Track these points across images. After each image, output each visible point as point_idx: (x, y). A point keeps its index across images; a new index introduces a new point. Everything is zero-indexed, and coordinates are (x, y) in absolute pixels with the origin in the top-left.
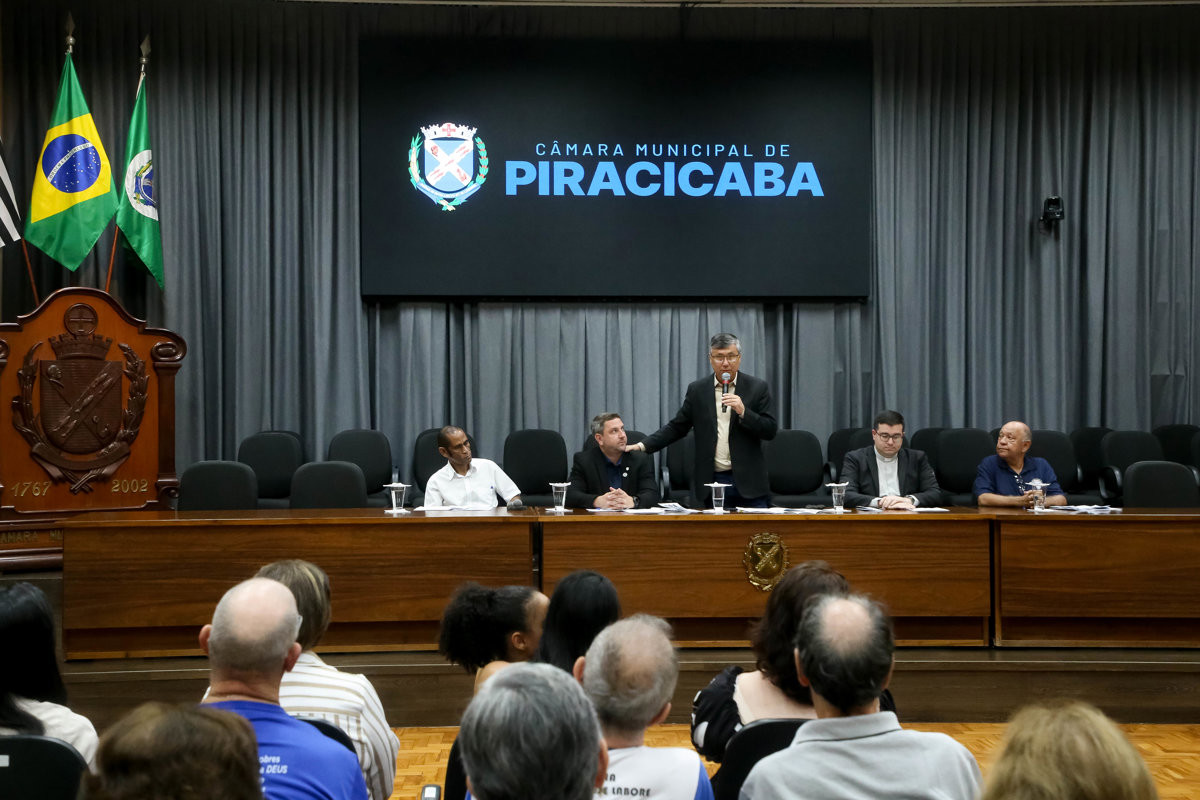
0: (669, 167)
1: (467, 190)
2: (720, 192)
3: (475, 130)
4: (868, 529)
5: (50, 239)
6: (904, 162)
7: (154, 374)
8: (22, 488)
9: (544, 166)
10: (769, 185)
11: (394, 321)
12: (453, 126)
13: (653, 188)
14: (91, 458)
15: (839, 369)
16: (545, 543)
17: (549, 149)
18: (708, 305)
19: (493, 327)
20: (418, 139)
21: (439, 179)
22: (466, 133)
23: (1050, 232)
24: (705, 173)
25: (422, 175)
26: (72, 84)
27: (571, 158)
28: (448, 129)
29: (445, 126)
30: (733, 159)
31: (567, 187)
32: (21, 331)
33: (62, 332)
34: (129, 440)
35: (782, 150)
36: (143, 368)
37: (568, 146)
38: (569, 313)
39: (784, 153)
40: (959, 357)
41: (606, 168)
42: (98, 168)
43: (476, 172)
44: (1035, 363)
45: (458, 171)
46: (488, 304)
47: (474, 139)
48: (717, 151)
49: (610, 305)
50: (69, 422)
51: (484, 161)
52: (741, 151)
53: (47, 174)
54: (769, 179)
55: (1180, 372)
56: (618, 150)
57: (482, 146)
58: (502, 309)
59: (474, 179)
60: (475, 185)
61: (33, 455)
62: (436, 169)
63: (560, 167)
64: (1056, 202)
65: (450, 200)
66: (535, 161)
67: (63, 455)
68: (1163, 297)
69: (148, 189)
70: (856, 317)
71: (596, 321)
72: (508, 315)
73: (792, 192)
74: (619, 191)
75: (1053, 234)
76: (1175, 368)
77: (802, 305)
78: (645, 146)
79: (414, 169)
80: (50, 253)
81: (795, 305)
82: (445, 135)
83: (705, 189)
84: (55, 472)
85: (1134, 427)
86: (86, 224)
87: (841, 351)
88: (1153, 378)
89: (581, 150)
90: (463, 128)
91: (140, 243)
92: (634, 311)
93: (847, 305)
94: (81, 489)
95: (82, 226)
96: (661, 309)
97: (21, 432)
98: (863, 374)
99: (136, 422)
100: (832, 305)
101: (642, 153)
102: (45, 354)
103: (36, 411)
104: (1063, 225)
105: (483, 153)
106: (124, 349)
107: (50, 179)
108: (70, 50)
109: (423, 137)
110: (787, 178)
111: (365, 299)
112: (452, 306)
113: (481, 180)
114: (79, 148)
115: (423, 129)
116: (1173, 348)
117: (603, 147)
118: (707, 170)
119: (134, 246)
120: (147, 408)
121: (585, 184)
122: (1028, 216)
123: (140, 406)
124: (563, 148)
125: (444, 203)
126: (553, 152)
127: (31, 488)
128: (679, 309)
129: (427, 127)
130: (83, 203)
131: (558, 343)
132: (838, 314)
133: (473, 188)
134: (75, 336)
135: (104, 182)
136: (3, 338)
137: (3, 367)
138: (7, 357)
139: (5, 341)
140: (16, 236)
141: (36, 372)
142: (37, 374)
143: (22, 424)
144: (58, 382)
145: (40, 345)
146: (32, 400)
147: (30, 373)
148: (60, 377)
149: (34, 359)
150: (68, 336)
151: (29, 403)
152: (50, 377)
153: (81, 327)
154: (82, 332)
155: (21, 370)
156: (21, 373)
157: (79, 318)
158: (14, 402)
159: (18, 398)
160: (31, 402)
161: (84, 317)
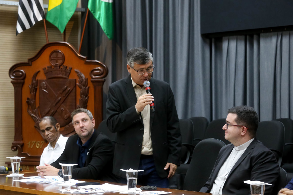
5: (56, 18)
7: (91, 85)
8: (31, 144)
11: (219, 49)
32: (31, 65)
50: (50, 110)
58: (271, 37)
72: (274, 40)
91: (99, 18)
95: (66, 10)
97: (30, 115)
103: (37, 106)
106: (77, 73)
112: (248, 37)
119: (97, 17)
120: (89, 103)
127: (35, 144)
134: (54, 67)
136: (22, 70)
137: (23, 84)
138: (24, 79)
139: (23, 71)
140: (40, 18)
141: (37, 86)
142: (38, 87)
143: (30, 112)
144: (45, 90)
145: (39, 72)
146: (35, 100)
147: (33, 86)
148: (46, 88)
149: (36, 79)
150: (51, 67)
151: (33, 101)
152: (42, 88)
153: (57, 62)
154: (57, 64)
155: (30, 85)
156: (30, 86)
157: (56, 57)
158: (27, 101)
159: (28, 99)
160: (34, 101)
161: (58, 57)
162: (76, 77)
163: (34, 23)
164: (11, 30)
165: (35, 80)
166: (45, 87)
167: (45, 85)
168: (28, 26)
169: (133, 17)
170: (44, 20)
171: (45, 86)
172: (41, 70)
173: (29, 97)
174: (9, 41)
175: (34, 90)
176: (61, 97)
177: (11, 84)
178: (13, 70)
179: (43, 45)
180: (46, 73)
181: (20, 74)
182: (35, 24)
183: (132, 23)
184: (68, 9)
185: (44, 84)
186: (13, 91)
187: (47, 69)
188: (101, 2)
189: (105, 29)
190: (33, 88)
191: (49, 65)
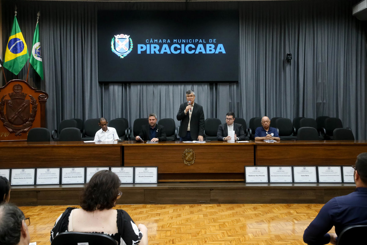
0: (183, 46)
1: (127, 52)
2: (197, 52)
3: (129, 36)
4: (219, 148)
5: (10, 67)
6: (248, 44)
7: (39, 103)
9: (148, 45)
10: (210, 50)
11: (107, 89)
12: (123, 35)
13: (178, 52)
14: (21, 126)
15: (230, 101)
16: (125, 152)
17: (150, 41)
18: (194, 84)
19: (135, 90)
20: (114, 39)
21: (119, 49)
22: (127, 37)
23: (288, 63)
24: (193, 47)
25: (115, 48)
26: (16, 24)
27: (156, 43)
28: (122, 36)
29: (121, 35)
30: (201, 43)
31: (154, 52)
33: (12, 92)
34: (32, 121)
35: (214, 41)
36: (36, 102)
37: (155, 40)
38: (156, 86)
39: (215, 41)
40: (264, 98)
41: (165, 46)
42: (23, 47)
43: (130, 47)
44: (284, 99)
45: (125, 47)
46: (133, 84)
47: (129, 38)
48: (196, 41)
49: (167, 84)
50: (14, 116)
51: (132, 45)
52: (203, 41)
53: (9, 49)
54: (210, 49)
55: (325, 101)
56: (169, 41)
57: (131, 40)
58: (137, 85)
59: (129, 49)
60: (129, 51)
61: (4, 125)
62: (119, 47)
63: (153, 46)
64: (290, 55)
65: (122, 55)
66: (146, 44)
67: (13, 125)
68: (320, 81)
69: (39, 53)
70: (235, 87)
71: (163, 88)
72: (139, 87)
73: (217, 52)
74: (169, 52)
75: (289, 63)
76: (323, 101)
77: (220, 84)
78: (176, 40)
79: (112, 47)
80: (10, 70)
81: (218, 84)
82: (121, 37)
83: (193, 52)
84: (11, 130)
85: (312, 117)
86: (20, 62)
87: (231, 96)
88: (317, 103)
89: (158, 41)
90: (126, 35)
91: (36, 68)
92: (173, 85)
93: (233, 84)
94: (18, 135)
95: (19, 63)
96: (181, 85)
97: (1, 119)
98: (237, 103)
99: (34, 116)
100: (228, 84)
101: (175, 42)
102: (7, 98)
103: (5, 114)
104: (292, 61)
105: (132, 42)
106: (30, 96)
107: (10, 50)
108: (16, 15)
109: (115, 38)
110: (215, 48)
111: (99, 82)
112: (123, 85)
113: (131, 50)
114: (18, 42)
115: (115, 36)
116: (323, 95)
117: (164, 40)
118: (193, 46)
119: (35, 68)
120: (37, 112)
121: (160, 51)
122: (282, 58)
123: (35, 112)
124: (153, 41)
125: (121, 56)
126: (151, 42)
127: (4, 134)
128: (186, 85)
129: (116, 35)
130: (19, 57)
131: (152, 95)
132: (230, 86)
133: (129, 52)
134: (16, 93)
135: (25, 51)
142: (5, 103)
143: (1, 117)
144: (11, 105)
145: (6, 95)
149: (4, 99)
150: (14, 93)
151: (3, 111)
152: (9, 104)
153: (18, 91)
157: (17, 88)
161: (19, 88)
162: (29, 99)
170: (2, 66)
171: (11, 103)
172: (7, 94)
176: (21, 109)
180: (10, 96)
190: (2, 104)
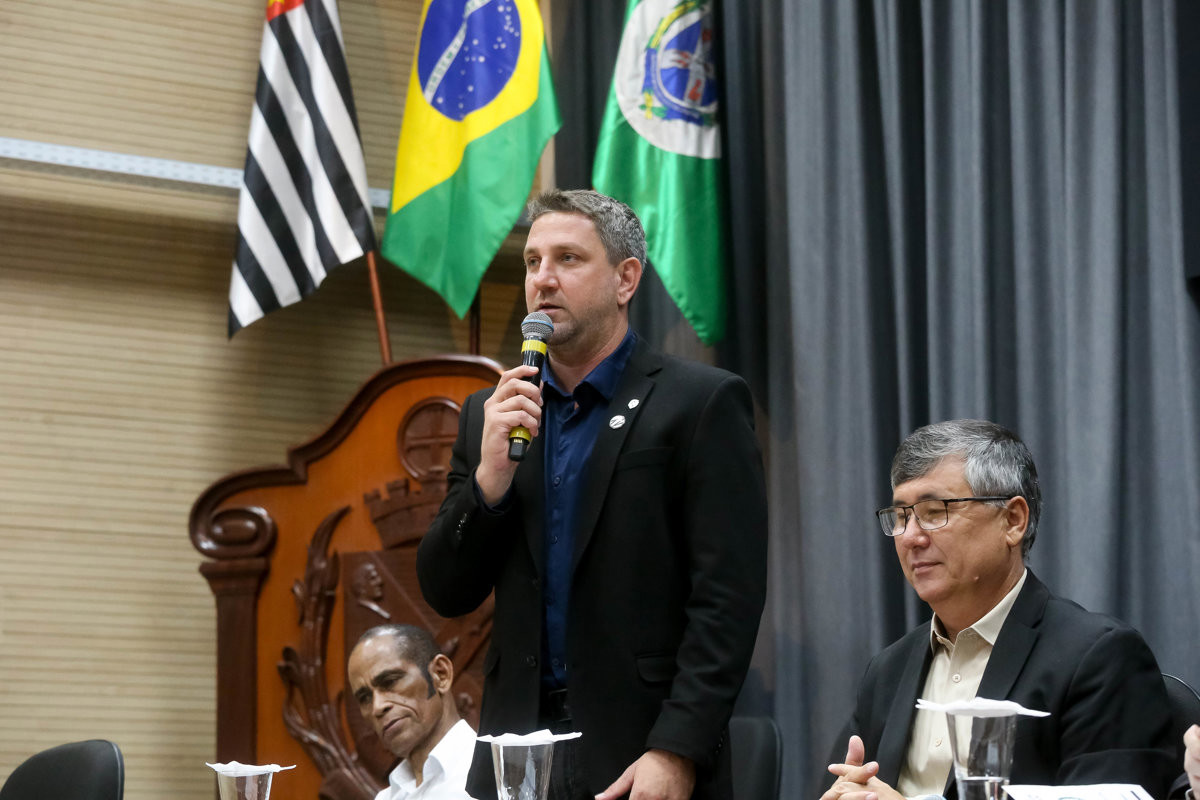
32: (303, 482)
33: (393, 475)
53: (425, 85)
69: (676, 78)
107: (429, 94)
134: (420, 483)
136: (259, 505)
137: (264, 575)
138: (269, 550)
139: (262, 512)
140: (349, 249)
141: (333, 587)
142: (339, 591)
143: (300, 720)
144: (375, 607)
145: (344, 513)
146: (324, 657)
147: (316, 588)
148: (378, 594)
149: (331, 552)
150: (407, 486)
151: (313, 665)
152: (357, 595)
153: (436, 460)
154: (439, 473)
155: (297, 581)
156: (298, 590)
157: (431, 437)
158: (282, 663)
159: (288, 653)
160: (318, 662)
161: (443, 432)
163: (318, 274)
164: (202, 317)
165: (325, 556)
166: (377, 589)
167: (373, 578)
168: (287, 292)
169: (821, 235)
170: (371, 255)
171: (373, 583)
173: (293, 644)
174: (193, 373)
175: (317, 607)
176: (456, 640)
177: (202, 580)
178: (213, 509)
179: (366, 378)
180: (380, 520)
181: (248, 529)
182: (324, 282)
183: (819, 260)
184: (492, 193)
185: (369, 572)
186: (213, 612)
187: (385, 496)
188: (657, 154)
189: (684, 290)
190: (314, 599)
191: (395, 477)
